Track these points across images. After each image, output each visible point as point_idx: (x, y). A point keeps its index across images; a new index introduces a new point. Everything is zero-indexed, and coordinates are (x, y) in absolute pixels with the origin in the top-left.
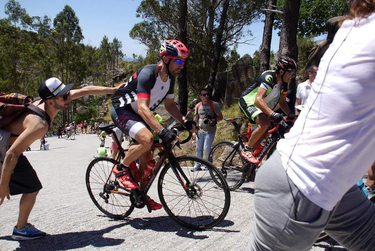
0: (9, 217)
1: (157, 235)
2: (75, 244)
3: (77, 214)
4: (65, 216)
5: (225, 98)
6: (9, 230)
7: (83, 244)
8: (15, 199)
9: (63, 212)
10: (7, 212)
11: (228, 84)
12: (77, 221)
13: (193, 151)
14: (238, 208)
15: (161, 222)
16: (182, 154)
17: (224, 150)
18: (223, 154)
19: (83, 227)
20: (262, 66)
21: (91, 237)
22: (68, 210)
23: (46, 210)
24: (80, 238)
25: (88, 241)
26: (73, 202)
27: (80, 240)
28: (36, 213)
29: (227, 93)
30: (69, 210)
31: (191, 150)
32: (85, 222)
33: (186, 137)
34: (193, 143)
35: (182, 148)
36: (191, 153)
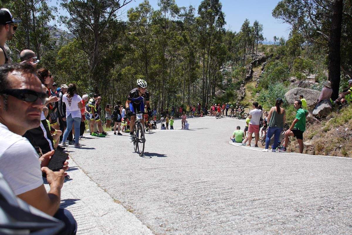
0: (151, 183)
1: (313, 231)
2: (214, 221)
3: (216, 190)
4: (203, 190)
6: (151, 195)
7: (223, 223)
8: (158, 168)
9: (201, 186)
10: (150, 178)
12: (216, 197)
13: (345, 139)
15: (317, 215)
16: (332, 142)
19: (223, 205)
21: (231, 217)
22: (206, 185)
23: (185, 182)
24: (219, 216)
25: (228, 221)
26: (212, 177)
27: (219, 218)
30: (208, 185)
31: (344, 138)
32: (224, 199)
33: (338, 123)
34: (347, 130)
35: (332, 136)
36: (344, 142)
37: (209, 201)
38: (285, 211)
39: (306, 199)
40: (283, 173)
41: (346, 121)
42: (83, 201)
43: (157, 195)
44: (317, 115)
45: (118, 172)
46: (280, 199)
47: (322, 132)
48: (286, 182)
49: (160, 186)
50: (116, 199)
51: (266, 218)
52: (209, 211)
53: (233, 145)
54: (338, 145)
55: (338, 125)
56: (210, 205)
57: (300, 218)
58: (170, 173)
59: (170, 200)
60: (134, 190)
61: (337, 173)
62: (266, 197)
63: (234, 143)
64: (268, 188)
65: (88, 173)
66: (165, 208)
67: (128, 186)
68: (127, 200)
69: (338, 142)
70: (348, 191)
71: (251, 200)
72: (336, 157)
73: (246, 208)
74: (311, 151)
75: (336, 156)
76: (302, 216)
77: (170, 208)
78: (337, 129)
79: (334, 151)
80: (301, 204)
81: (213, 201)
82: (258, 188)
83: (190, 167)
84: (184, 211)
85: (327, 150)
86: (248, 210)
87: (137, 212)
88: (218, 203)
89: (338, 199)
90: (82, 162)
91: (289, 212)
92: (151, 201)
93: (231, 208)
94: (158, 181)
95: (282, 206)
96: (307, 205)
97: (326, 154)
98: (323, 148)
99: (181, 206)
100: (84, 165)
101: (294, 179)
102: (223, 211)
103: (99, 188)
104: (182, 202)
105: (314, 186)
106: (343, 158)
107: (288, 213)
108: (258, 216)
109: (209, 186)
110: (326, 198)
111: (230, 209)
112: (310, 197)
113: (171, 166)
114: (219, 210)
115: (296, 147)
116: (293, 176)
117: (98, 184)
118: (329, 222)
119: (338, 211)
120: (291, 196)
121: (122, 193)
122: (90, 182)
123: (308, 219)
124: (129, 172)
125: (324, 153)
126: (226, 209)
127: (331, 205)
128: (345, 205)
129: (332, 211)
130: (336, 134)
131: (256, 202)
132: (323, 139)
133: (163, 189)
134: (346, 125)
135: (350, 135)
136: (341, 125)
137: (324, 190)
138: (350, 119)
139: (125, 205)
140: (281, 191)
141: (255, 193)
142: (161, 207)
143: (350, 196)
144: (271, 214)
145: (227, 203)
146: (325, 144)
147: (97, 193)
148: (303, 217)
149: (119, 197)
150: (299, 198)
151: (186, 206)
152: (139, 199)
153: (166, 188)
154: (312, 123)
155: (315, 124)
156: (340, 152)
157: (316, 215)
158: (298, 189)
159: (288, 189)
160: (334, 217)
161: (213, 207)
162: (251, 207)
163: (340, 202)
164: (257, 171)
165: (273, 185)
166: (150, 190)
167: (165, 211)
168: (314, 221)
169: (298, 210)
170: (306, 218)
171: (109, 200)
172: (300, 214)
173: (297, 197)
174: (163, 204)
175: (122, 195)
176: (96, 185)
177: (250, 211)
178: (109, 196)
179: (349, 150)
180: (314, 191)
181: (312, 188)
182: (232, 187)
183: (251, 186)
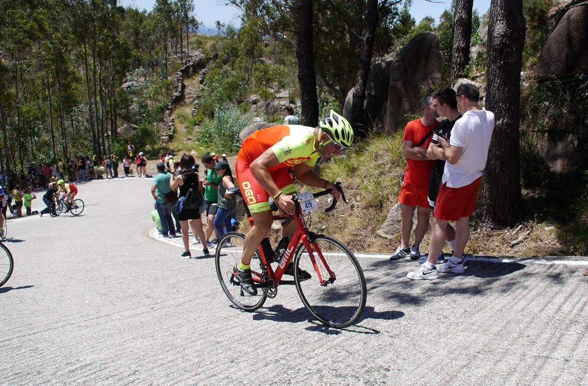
5: (388, 112)
11: (392, 87)
13: (329, 216)
14: (412, 368)
17: (386, 217)
18: (385, 224)
20: (456, 51)
22: (89, 372)
26: (101, 350)
28: (28, 380)
29: (391, 103)
31: (327, 214)
34: (330, 201)
36: (327, 221)
54: (319, 226)
58: (19, 352)
64: (197, 357)
69: (319, 222)
78: (317, 200)
82: (181, 360)
83: (61, 329)
89: (298, 361)
109: (93, 376)
110: (282, 362)
112: (260, 364)
113: (23, 333)
120: (232, 370)
128: (307, 372)
140: (217, 361)
141: (175, 374)
159: (228, 353)
163: (301, 364)
173: (240, 370)
179: (335, 233)
180: (268, 348)
181: (266, 342)
182: (137, 369)
183: (169, 359)
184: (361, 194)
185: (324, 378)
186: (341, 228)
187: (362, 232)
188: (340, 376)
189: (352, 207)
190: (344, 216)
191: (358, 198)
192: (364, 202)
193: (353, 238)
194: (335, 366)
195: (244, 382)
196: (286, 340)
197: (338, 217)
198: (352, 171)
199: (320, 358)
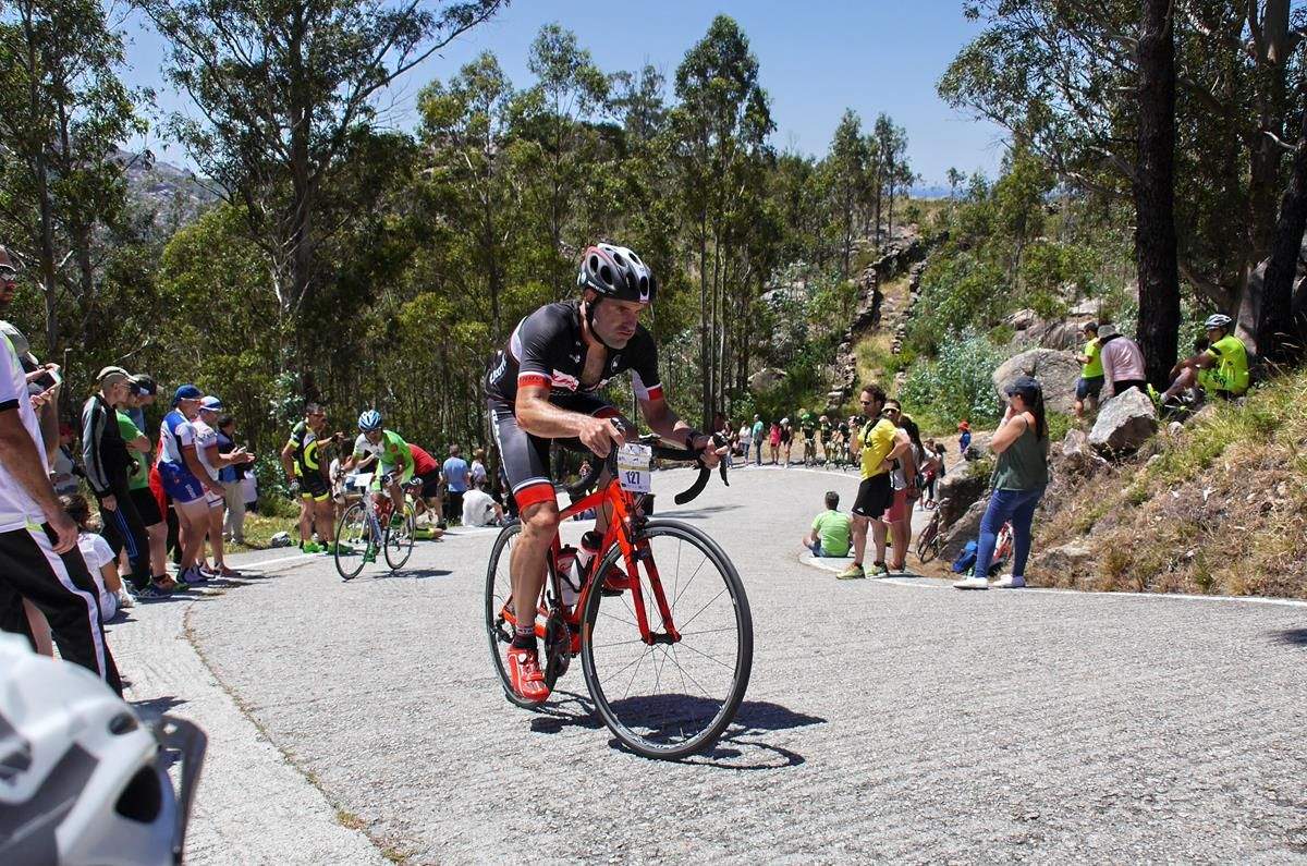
0: (490, 736)
6: (483, 786)
13: (1205, 529)
15: (1093, 830)
16: (1158, 541)
19: (748, 812)
21: (776, 862)
31: (1200, 525)
32: (757, 788)
33: (1176, 473)
34: (1209, 495)
35: (1158, 518)
36: (1200, 539)
37: (698, 800)
38: (975, 824)
39: (1056, 768)
40: (982, 669)
41: (1206, 465)
42: (218, 825)
43: (507, 787)
44: (1103, 444)
45: (369, 697)
46: (962, 773)
47: (1126, 506)
48: (988, 705)
49: (523, 747)
50: (347, 812)
51: (908, 856)
52: (698, 842)
53: (816, 568)
54: (1180, 549)
55: (1178, 479)
56: (700, 813)
57: (1031, 847)
59: (553, 804)
60: (423, 767)
61: (1171, 660)
62: (909, 770)
63: (816, 561)
64: (920, 732)
65: (253, 709)
66: (531, 838)
67: (401, 755)
68: (388, 815)
69: (1179, 541)
70: (1209, 728)
71: (856, 787)
72: (1175, 596)
73: (834, 818)
74: (1087, 575)
75: (1174, 591)
76: (1040, 838)
77: (549, 838)
78: (1176, 494)
79: (1167, 574)
80: (1038, 790)
81: (713, 799)
82: (887, 734)
84: (601, 846)
85: (1142, 571)
86: (841, 825)
87: (419, 860)
88: (732, 804)
89: (1171, 763)
90: (236, 667)
91: (990, 824)
92: (479, 811)
93: (779, 821)
94: (517, 728)
95: (967, 803)
96: (1061, 793)
97: (1140, 585)
98: (1130, 564)
99: (592, 827)
100: (246, 679)
101: (1019, 691)
102: (746, 838)
103: (288, 768)
104: (597, 809)
105: (1088, 713)
106: (1195, 597)
107: (986, 831)
108: (877, 847)
110: (1128, 761)
111: (777, 829)
112: (1072, 759)
114: (732, 835)
115: (1036, 565)
116: (1015, 678)
117: (289, 751)
118: (1135, 857)
119: (1170, 811)
120: (1003, 761)
121: (374, 785)
122: (257, 744)
123: (1060, 849)
124: (412, 696)
125: (1134, 583)
126: (757, 830)
127: (1147, 786)
128: (1195, 785)
129: (1149, 809)
130: (1171, 511)
131: (872, 796)
132: (1126, 533)
133: (532, 760)
134: (1204, 479)
135: (1219, 512)
136: (1188, 479)
137: (1124, 730)
138: (1217, 455)
139: (377, 832)
140: (968, 743)
141: (874, 754)
142: (517, 833)
143: (1214, 745)
144: (925, 838)
145: (763, 805)
146: (1134, 549)
147: (277, 789)
148: (1041, 843)
149: (362, 802)
150: (1031, 766)
151: (609, 825)
152: (433, 807)
153: (545, 754)
154: (1090, 476)
155: (1098, 477)
156: (1187, 574)
157: (1087, 830)
158: (1030, 730)
159: (993, 733)
160: (1154, 834)
161: (715, 821)
162: (852, 815)
163: (1177, 770)
164: (888, 668)
165: (942, 720)
166: (482, 767)
167: (530, 848)
168: (1079, 857)
169: (1027, 816)
170: (1052, 845)
171: (321, 815)
172: (1033, 828)
173: (1024, 763)
174: (526, 819)
175: (372, 795)
176: (278, 755)
177: (847, 832)
178: (324, 799)
179: (1218, 566)
180: (1087, 733)
181: (1080, 724)
182: (791, 738)
183: (859, 728)
184: (1288, 480)
185: (1246, 802)
186: (1236, 555)
187: (1291, 566)
188: (1290, 803)
189: (1266, 508)
190: (1243, 528)
191: (1282, 489)
192: (1297, 497)
193: (1265, 578)
194: (1271, 782)
195: (1037, 786)
196: (1130, 725)
197: (1228, 531)
198: (1267, 428)
199: (1226, 764)
